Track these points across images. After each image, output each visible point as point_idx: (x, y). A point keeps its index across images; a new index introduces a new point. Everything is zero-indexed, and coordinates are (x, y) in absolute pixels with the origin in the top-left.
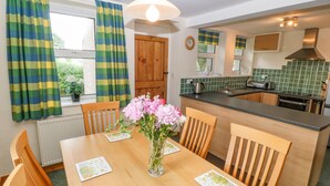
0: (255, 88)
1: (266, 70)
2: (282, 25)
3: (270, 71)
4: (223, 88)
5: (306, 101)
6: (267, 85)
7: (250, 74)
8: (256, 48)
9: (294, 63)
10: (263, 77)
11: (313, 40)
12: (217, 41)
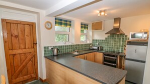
0: (93, 49)
1: (98, 40)
2: (99, 15)
3: (100, 40)
4: (74, 51)
5: (116, 56)
6: (98, 48)
7: (91, 42)
8: (93, 29)
9: (111, 36)
10: (97, 44)
11: (118, 25)
12: (70, 25)
